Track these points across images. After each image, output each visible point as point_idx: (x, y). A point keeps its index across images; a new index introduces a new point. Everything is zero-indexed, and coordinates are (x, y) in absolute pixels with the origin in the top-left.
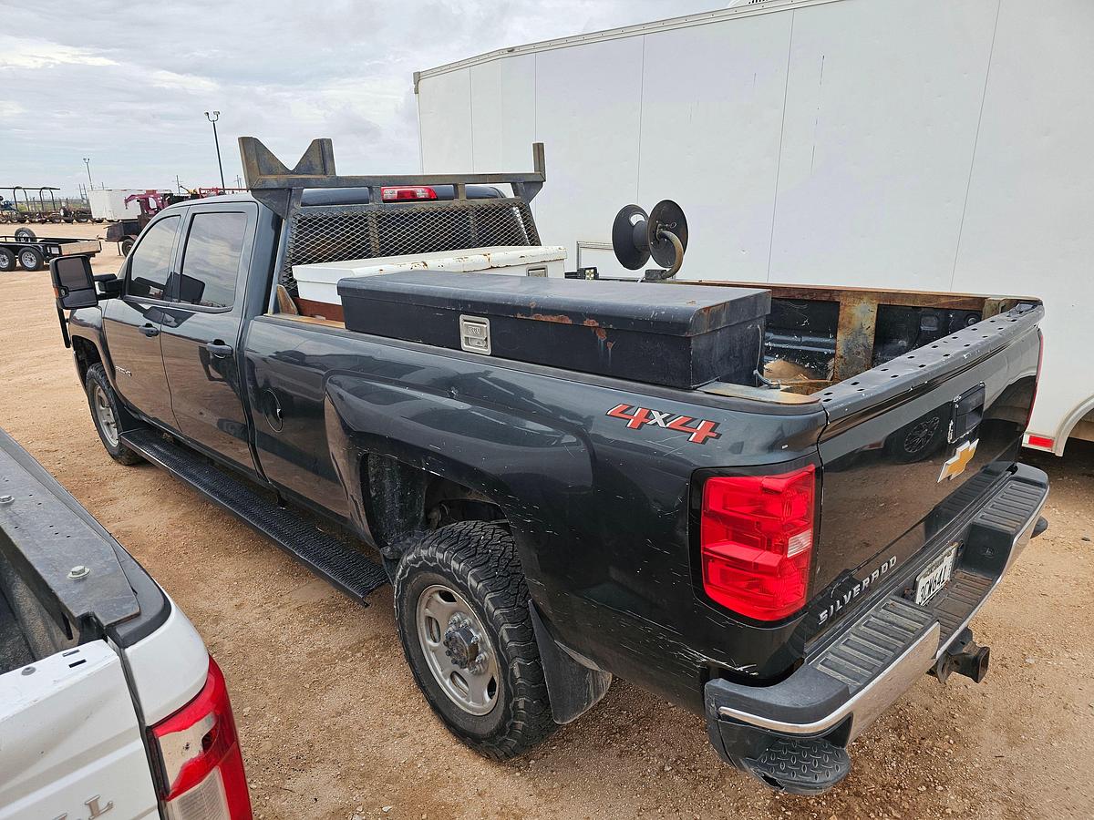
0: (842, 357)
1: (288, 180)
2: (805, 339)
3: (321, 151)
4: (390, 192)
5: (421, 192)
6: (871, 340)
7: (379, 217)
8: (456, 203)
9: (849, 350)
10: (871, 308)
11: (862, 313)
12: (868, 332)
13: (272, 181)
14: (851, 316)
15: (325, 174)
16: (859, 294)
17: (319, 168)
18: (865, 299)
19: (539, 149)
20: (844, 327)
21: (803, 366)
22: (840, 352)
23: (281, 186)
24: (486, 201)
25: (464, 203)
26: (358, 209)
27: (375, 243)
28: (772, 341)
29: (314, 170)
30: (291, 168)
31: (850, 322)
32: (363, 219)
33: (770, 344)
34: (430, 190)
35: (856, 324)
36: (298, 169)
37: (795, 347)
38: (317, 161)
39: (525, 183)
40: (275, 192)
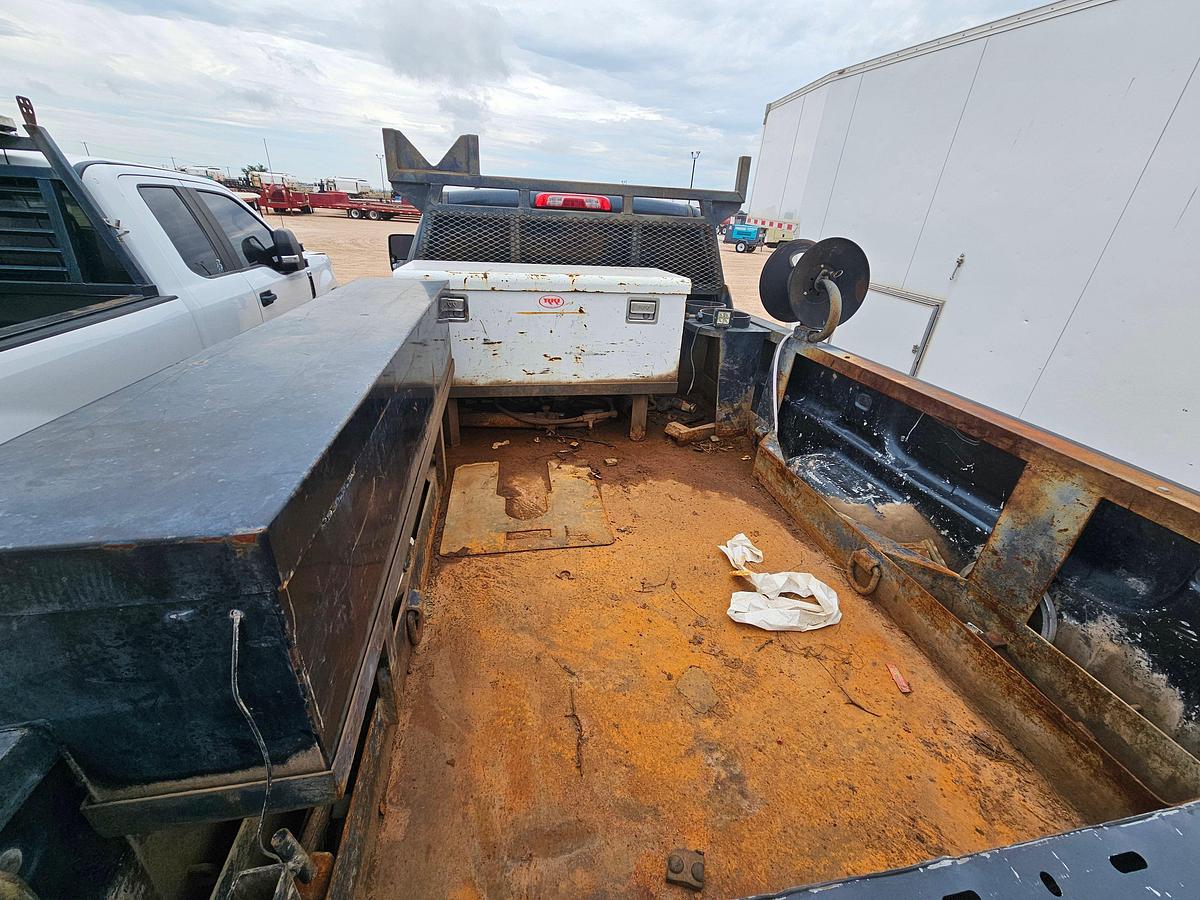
0: (995, 553)
1: (427, 175)
2: (958, 492)
3: (467, 147)
4: (557, 199)
5: (592, 201)
6: (1060, 554)
7: (523, 222)
8: (620, 217)
9: (1012, 549)
10: (1082, 496)
11: (1061, 497)
12: (1061, 537)
13: (410, 174)
14: (1037, 496)
15: (468, 172)
16: (1067, 463)
17: (464, 165)
18: (1078, 477)
19: (745, 163)
20: (1019, 507)
21: (938, 531)
22: (996, 542)
23: (419, 181)
24: (658, 218)
25: (629, 218)
26: (500, 212)
27: (515, 248)
28: (910, 473)
29: (458, 167)
30: (434, 164)
31: (1032, 505)
32: (505, 224)
33: (905, 476)
34: (603, 201)
35: (1042, 512)
36: (441, 167)
37: (937, 496)
38: (461, 158)
39: (714, 202)
40: (414, 187)
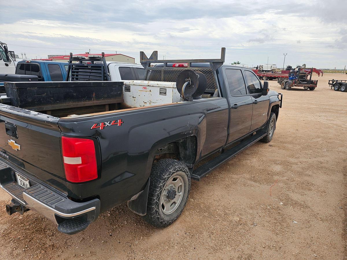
1: (147, 61)
3: (155, 53)
4: (177, 65)
5: (186, 65)
7: (164, 71)
19: (223, 50)
26: (160, 69)
27: (162, 78)
29: (153, 58)
36: (150, 59)
39: (213, 63)
40: (145, 64)
